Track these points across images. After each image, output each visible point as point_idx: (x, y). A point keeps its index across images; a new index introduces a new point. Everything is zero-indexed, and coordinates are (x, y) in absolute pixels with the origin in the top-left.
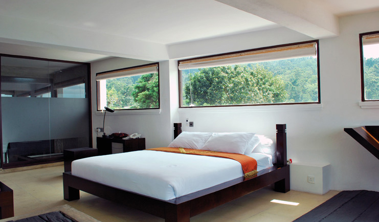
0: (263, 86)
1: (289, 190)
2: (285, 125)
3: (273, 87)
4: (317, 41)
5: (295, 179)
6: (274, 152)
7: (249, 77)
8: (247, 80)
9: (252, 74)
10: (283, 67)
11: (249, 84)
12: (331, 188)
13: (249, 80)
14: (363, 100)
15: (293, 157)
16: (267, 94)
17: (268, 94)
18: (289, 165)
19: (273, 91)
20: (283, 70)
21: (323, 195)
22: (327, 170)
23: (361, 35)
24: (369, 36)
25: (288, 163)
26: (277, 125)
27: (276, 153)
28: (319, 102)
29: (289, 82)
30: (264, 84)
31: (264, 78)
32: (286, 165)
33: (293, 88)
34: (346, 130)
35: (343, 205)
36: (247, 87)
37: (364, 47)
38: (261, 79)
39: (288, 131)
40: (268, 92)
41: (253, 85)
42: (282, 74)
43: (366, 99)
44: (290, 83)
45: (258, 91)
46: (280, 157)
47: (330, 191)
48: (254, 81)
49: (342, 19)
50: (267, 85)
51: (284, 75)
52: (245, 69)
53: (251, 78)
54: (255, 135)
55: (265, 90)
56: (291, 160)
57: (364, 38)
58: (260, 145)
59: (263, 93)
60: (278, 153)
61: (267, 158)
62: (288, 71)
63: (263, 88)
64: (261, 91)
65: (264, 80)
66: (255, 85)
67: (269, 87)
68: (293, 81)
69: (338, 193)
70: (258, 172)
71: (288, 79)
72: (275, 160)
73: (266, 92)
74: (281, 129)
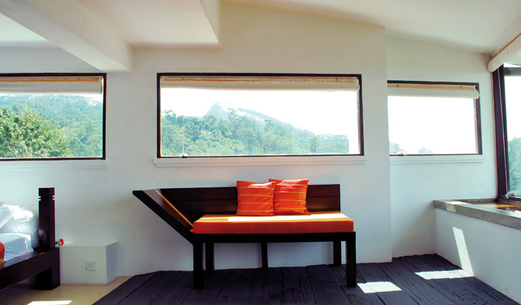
0: (34, 140)
1: (58, 284)
2: (54, 188)
3: (49, 143)
4: (104, 75)
5: (69, 268)
6: (35, 230)
7: (11, 125)
8: (7, 129)
9: (17, 120)
10: (68, 116)
11: (10, 136)
12: (119, 274)
13: (11, 128)
14: (159, 156)
15: (65, 235)
16: (39, 152)
17: (42, 153)
18: (58, 248)
19: (51, 149)
20: (68, 120)
21: (108, 284)
22: (112, 251)
23: (159, 75)
24: (167, 77)
25: (57, 246)
26: (40, 189)
27: (38, 231)
28: (104, 158)
29: (76, 138)
30: (36, 137)
31: (38, 128)
32: (54, 247)
33: (81, 146)
34: (136, 193)
35: (131, 293)
36: (8, 140)
37: (162, 90)
38: (32, 130)
39: (57, 198)
40: (43, 149)
41: (17, 138)
42: (66, 126)
43: (162, 156)
44: (78, 140)
45: (26, 148)
46: (45, 236)
47: (118, 278)
48: (19, 131)
49: (138, 51)
50: (41, 139)
51: (71, 128)
52: (5, 112)
53: (14, 127)
54: (4, 206)
55: (37, 146)
56: (62, 240)
57: (162, 79)
58: (12, 220)
59: (34, 150)
60: (41, 232)
61: (22, 240)
62: (76, 123)
63: (34, 143)
64: (31, 148)
65: (36, 132)
66: (21, 138)
67: (43, 142)
68: (82, 137)
69: (127, 279)
70: (5, 262)
71: (76, 135)
72: (36, 242)
73: (39, 149)
74: (46, 195)
